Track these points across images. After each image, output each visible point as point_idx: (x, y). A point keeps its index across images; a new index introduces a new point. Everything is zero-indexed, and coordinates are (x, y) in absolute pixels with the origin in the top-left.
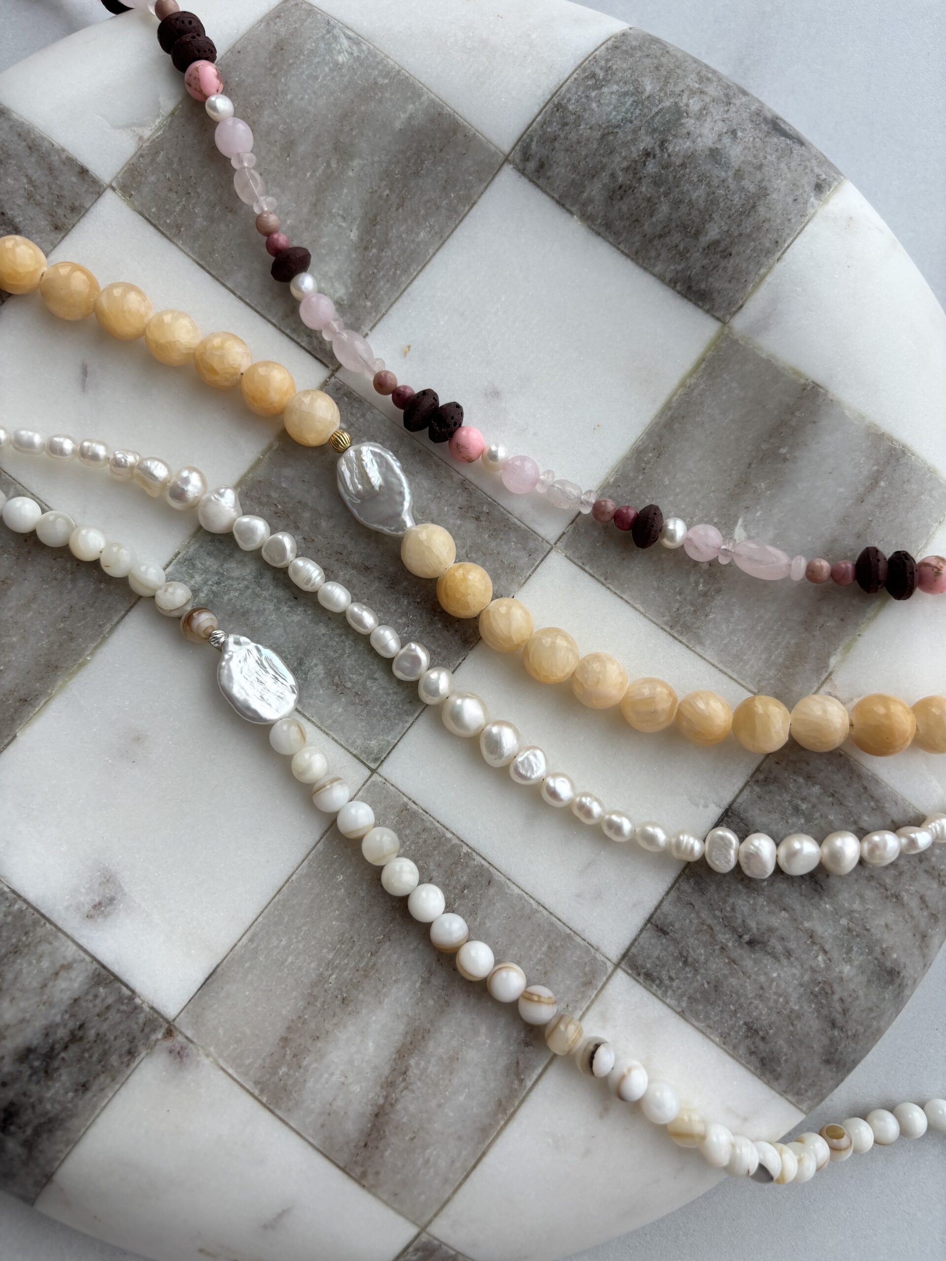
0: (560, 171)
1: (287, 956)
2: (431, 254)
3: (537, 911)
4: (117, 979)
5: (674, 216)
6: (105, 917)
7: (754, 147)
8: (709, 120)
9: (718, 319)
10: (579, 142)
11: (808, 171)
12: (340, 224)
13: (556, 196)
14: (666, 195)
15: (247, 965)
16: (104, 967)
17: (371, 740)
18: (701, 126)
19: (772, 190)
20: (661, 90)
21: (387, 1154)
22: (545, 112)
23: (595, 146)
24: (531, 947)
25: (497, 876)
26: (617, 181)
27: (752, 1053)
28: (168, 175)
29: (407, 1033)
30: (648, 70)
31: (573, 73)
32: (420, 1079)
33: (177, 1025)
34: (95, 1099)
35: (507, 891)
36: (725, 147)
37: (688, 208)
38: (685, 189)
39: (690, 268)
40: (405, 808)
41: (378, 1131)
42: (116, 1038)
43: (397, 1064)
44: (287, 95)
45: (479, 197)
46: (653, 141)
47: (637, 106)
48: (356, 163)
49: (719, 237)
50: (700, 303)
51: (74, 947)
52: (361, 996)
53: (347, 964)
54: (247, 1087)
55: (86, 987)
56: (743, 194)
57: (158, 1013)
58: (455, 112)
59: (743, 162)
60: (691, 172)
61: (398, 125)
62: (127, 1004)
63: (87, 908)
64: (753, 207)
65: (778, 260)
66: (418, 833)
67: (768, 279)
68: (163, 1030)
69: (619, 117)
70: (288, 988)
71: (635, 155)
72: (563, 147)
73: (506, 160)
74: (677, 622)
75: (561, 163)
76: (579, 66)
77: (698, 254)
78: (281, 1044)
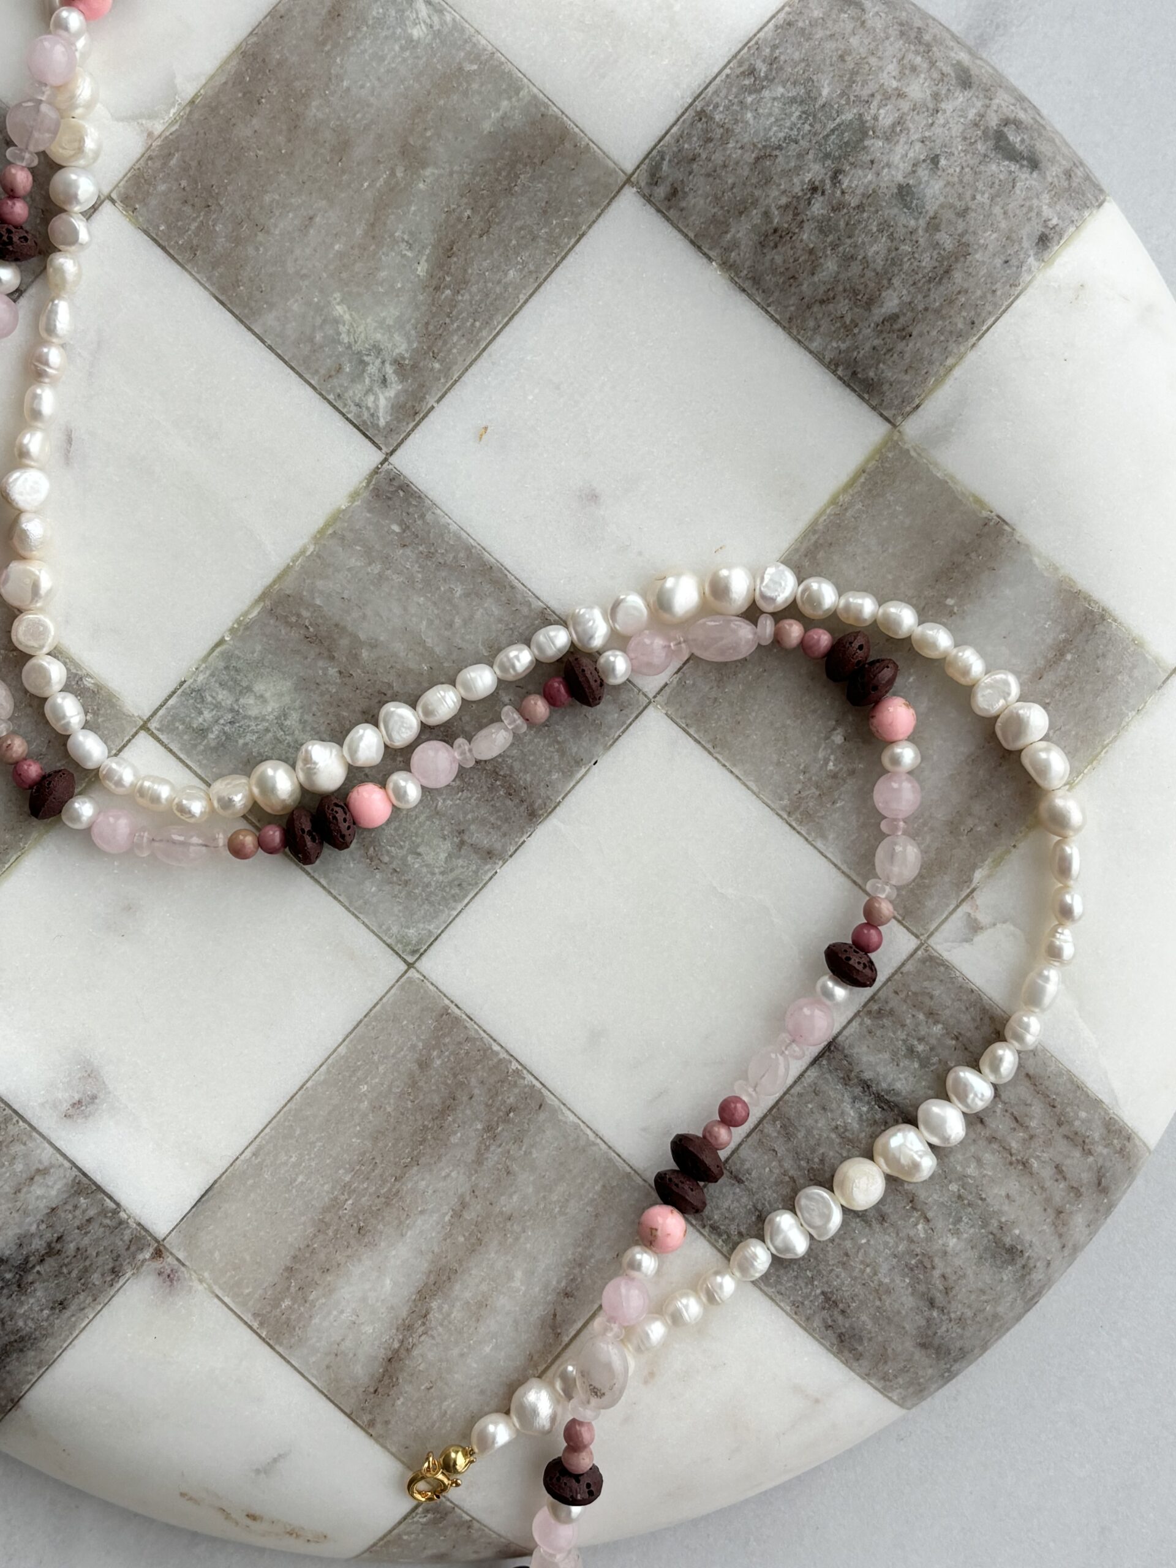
0: (698, 201)
1: (297, 1175)
2: (522, 301)
3: (594, 1144)
4: (99, 1189)
5: (842, 276)
6: (86, 1117)
7: (961, 181)
8: (903, 140)
9: (887, 419)
10: (725, 166)
11: (1033, 214)
12: (404, 252)
13: (692, 235)
14: (834, 247)
15: (250, 1182)
16: (85, 1175)
17: (408, 928)
18: (891, 150)
19: (976, 247)
20: (843, 94)
21: (399, 1402)
22: (684, 122)
23: (746, 173)
24: (582, 1184)
25: (550, 1099)
26: (771, 222)
27: (828, 1327)
28: (184, 183)
29: (430, 1272)
30: (828, 62)
31: (725, 66)
32: (441, 1325)
33: (168, 1246)
34: (73, 1319)
35: (560, 1117)
36: (920, 183)
37: (861, 267)
38: (860, 240)
39: (857, 347)
40: (446, 1012)
41: (391, 1377)
42: (98, 1254)
43: (416, 1306)
44: (342, 81)
45: (590, 227)
46: (823, 171)
47: (807, 118)
48: (428, 172)
49: (897, 310)
50: (866, 396)
51: (51, 1150)
52: (380, 1227)
53: (366, 1189)
54: (245, 1319)
55: (65, 1196)
56: (935, 252)
57: (146, 1231)
58: (563, 113)
59: (942, 206)
60: (869, 218)
61: (487, 126)
62: (111, 1218)
63: (65, 1106)
64: (947, 272)
65: (974, 345)
66: (460, 1043)
67: (957, 372)
68: (151, 1250)
69: (781, 135)
70: (296, 1212)
71: (797, 190)
72: (703, 171)
73: (628, 181)
74: (798, 807)
75: (700, 192)
76: (735, 57)
77: (869, 330)
78: (286, 1274)
